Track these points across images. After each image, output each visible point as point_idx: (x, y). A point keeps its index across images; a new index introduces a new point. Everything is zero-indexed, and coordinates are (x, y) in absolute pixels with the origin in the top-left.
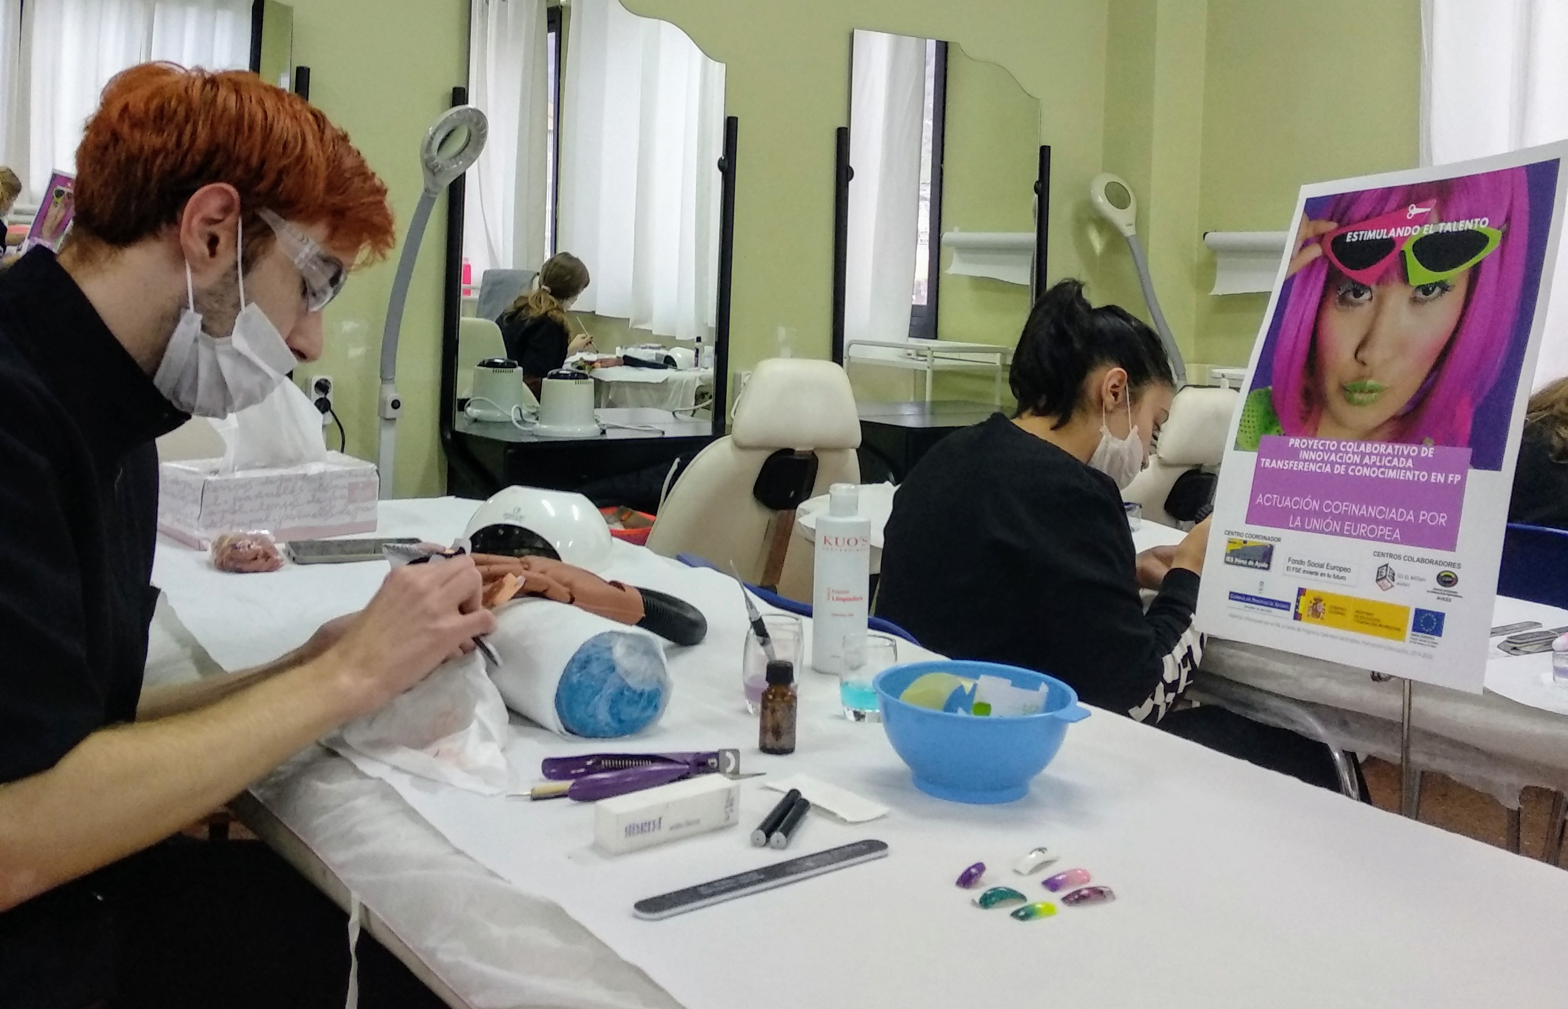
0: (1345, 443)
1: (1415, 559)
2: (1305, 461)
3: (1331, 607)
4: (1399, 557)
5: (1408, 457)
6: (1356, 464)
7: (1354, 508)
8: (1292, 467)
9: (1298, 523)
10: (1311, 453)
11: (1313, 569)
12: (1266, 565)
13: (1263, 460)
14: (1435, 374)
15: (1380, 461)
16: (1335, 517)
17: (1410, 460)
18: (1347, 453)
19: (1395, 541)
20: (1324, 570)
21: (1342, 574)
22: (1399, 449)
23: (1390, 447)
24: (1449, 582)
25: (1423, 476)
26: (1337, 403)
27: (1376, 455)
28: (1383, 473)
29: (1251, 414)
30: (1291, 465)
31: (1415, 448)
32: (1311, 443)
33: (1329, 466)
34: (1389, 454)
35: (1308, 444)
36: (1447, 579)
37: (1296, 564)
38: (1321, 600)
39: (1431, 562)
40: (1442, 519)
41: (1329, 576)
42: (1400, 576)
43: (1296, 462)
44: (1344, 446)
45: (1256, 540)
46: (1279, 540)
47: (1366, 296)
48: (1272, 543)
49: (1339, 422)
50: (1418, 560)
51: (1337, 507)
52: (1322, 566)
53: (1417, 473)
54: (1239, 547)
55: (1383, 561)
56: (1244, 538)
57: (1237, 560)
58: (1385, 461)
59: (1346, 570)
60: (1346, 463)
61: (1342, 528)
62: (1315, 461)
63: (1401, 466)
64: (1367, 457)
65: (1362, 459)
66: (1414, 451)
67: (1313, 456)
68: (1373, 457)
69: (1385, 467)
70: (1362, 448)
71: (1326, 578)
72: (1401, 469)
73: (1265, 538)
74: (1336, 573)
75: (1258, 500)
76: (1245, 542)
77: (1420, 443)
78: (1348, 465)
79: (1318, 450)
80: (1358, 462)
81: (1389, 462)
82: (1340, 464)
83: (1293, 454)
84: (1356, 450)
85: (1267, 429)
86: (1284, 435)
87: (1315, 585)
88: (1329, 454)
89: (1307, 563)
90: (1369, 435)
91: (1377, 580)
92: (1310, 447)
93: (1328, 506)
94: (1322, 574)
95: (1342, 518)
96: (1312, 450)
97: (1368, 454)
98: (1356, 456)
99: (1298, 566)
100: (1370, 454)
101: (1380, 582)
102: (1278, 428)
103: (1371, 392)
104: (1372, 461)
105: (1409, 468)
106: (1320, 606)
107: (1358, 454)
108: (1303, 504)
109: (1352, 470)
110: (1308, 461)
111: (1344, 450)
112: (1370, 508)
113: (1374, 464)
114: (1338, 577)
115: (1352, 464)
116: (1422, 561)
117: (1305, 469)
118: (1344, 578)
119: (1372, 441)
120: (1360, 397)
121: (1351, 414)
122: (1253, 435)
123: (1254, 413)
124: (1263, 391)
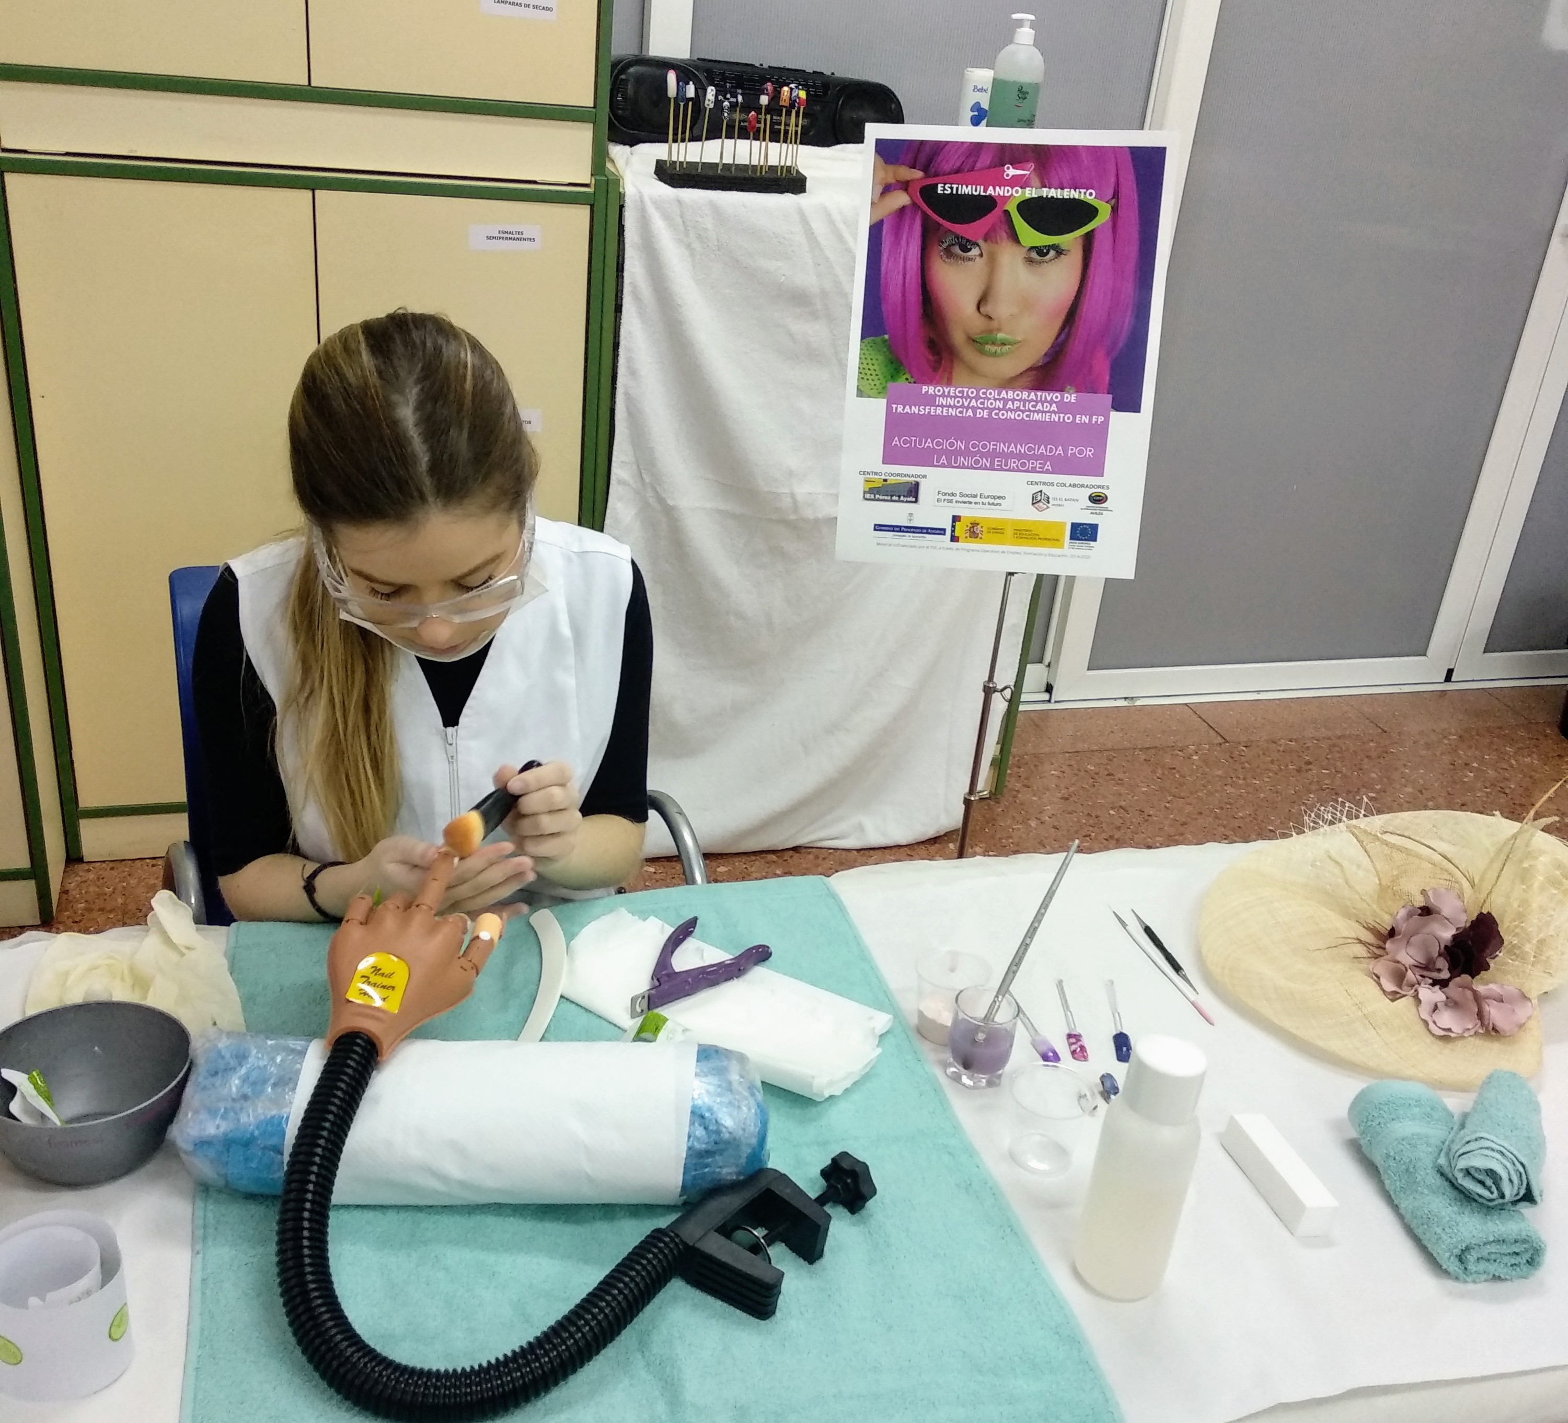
1: (1067, 485)
2: (942, 406)
3: (988, 528)
4: (1052, 484)
5: (1051, 402)
6: (999, 409)
7: (1002, 447)
8: (929, 413)
9: (943, 460)
10: (949, 399)
11: (967, 499)
12: (914, 499)
13: (894, 406)
14: (1067, 328)
15: (1024, 406)
16: (983, 455)
17: (1054, 405)
18: (990, 399)
19: (1047, 472)
20: (978, 499)
21: (997, 501)
22: (1041, 396)
23: (1033, 394)
24: (1099, 500)
25: (1068, 418)
26: (968, 353)
27: (1019, 400)
28: (1028, 416)
29: (869, 362)
30: (927, 411)
31: (1058, 394)
32: (947, 390)
33: (970, 410)
34: (1032, 400)
36: (1098, 498)
37: (948, 497)
38: (978, 524)
39: (1082, 486)
40: (1089, 452)
41: (983, 503)
42: (1055, 499)
43: (932, 408)
44: (984, 393)
45: (898, 478)
46: (925, 476)
47: (975, 251)
48: (918, 480)
49: (972, 370)
50: (1070, 485)
51: (984, 446)
52: (975, 496)
53: (1062, 415)
54: (880, 485)
55: (1037, 488)
56: (884, 477)
57: (877, 496)
58: (1029, 406)
59: (999, 498)
60: (987, 408)
61: (992, 463)
62: (954, 407)
63: (1045, 409)
64: (1010, 403)
65: (1005, 405)
66: (1057, 397)
67: (951, 402)
68: (1016, 402)
69: (1029, 411)
71: (981, 506)
72: (1046, 412)
73: (908, 476)
74: (991, 501)
75: (894, 443)
76: (885, 480)
77: (1061, 390)
78: (991, 410)
79: (956, 397)
80: (1001, 406)
81: (1033, 406)
82: (983, 409)
83: (930, 400)
84: (996, 397)
85: (893, 377)
86: (915, 383)
87: (967, 512)
88: (969, 400)
89: (958, 495)
90: (1010, 383)
91: (1033, 504)
92: (946, 394)
93: (974, 446)
94: (976, 503)
95: (993, 455)
96: (949, 396)
97: (1010, 400)
98: (998, 402)
99: (950, 498)
100: (1013, 400)
101: (1036, 505)
102: (907, 376)
103: (1003, 344)
104: (1015, 406)
105: (1054, 412)
106: (978, 529)
107: (999, 400)
108: (946, 444)
109: (996, 414)
110: (946, 406)
111: (984, 396)
112: (1019, 446)
113: (1018, 409)
114: (993, 504)
115: (995, 409)
116: (1075, 485)
117: (945, 414)
118: (999, 504)
119: (1013, 389)
120: (993, 349)
121: (986, 364)
122: (878, 383)
123: (874, 361)
124: (878, 339)
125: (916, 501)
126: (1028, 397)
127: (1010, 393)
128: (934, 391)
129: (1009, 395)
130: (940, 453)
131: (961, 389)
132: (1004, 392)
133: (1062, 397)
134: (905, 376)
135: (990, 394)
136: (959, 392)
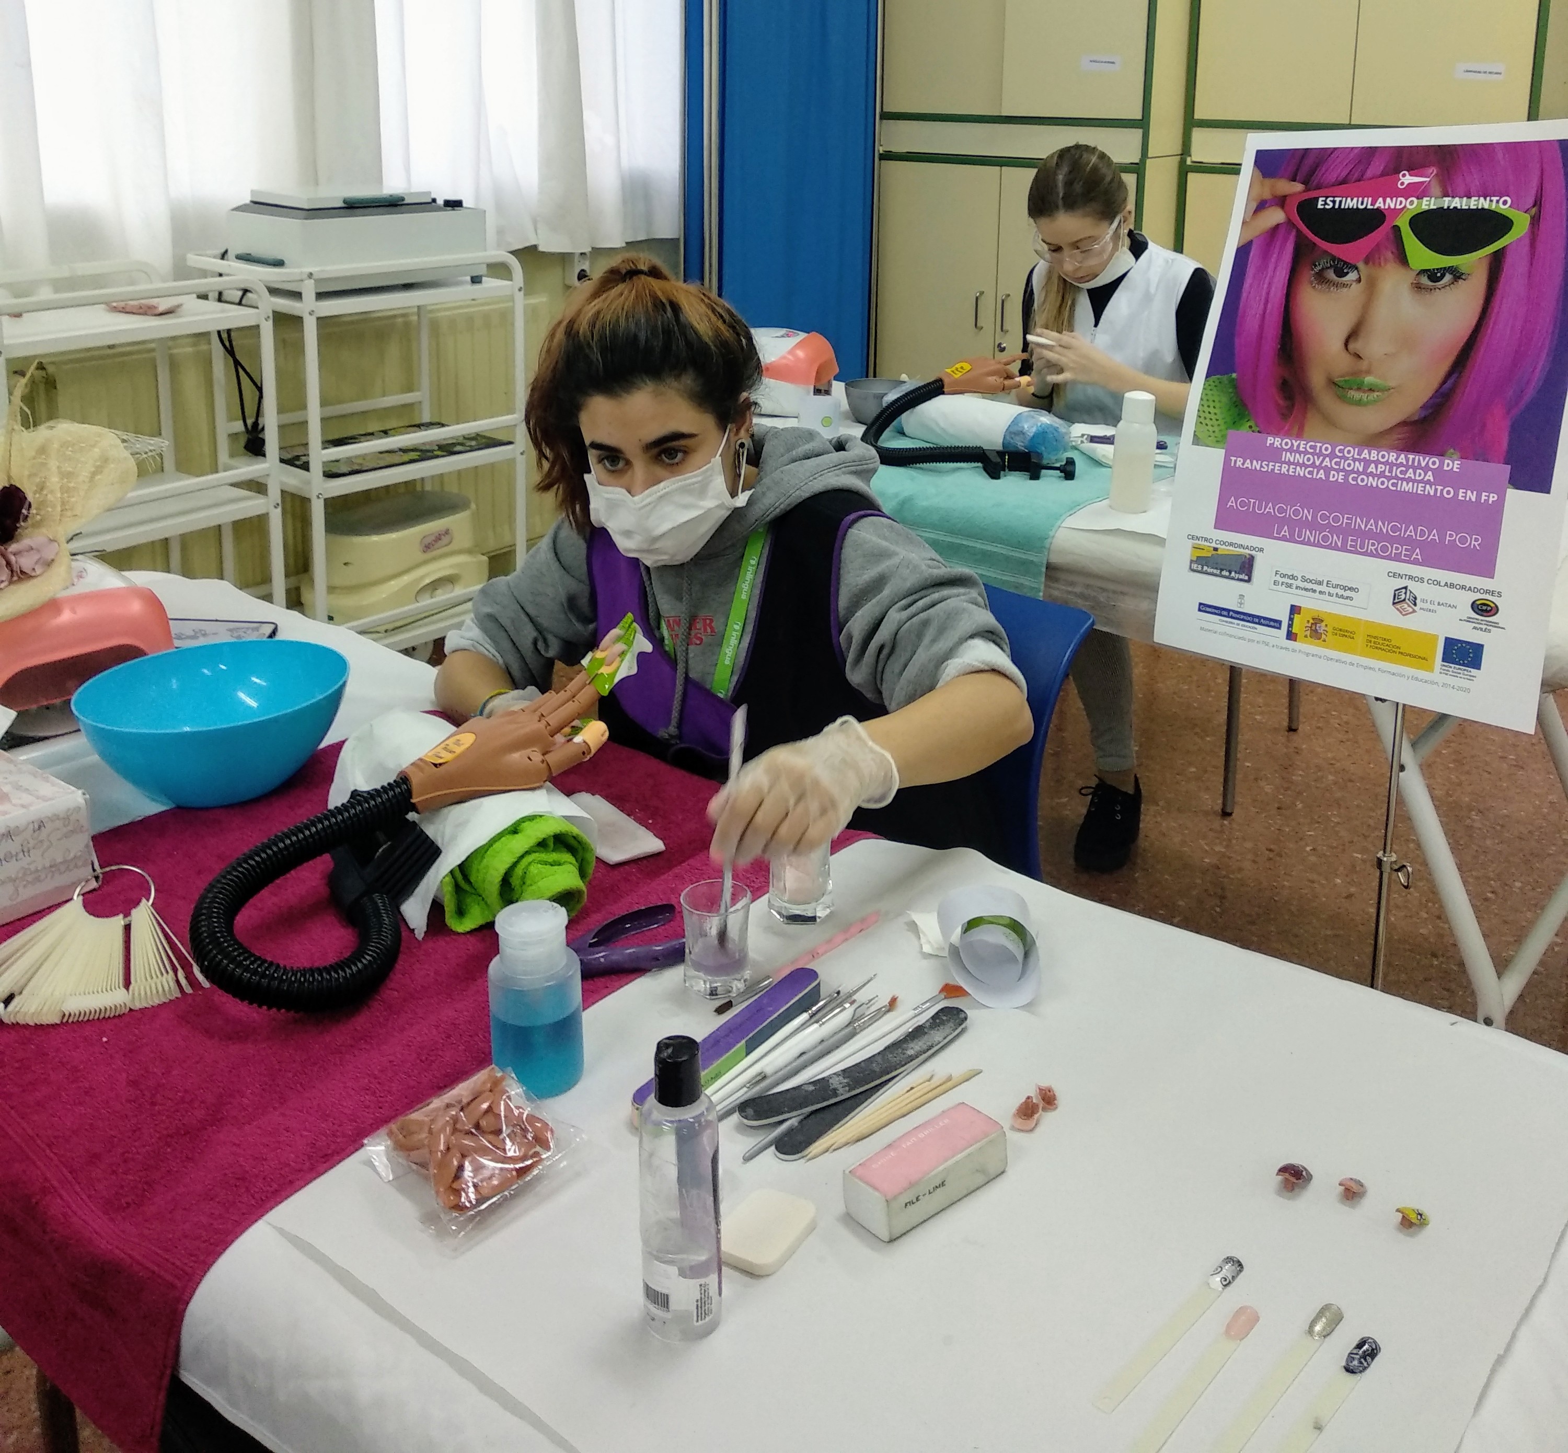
0: (1342, 447)
1: (1442, 584)
2: (1289, 463)
3: (1334, 629)
4: (1422, 580)
5: (1426, 469)
6: (1358, 472)
7: (1360, 523)
8: (1273, 470)
9: (1285, 532)
10: (1297, 455)
11: (1309, 586)
12: (1246, 578)
13: (1233, 459)
14: (1455, 376)
15: (1390, 471)
16: (1333, 530)
17: (1430, 473)
18: (1347, 459)
19: (1416, 562)
20: (1323, 588)
21: (1348, 593)
22: (1414, 459)
23: (1403, 456)
24: (1486, 611)
25: (1448, 492)
26: (1326, 399)
27: (1385, 464)
28: (1393, 485)
29: (1212, 404)
30: (1271, 467)
32: (1296, 444)
33: (1322, 471)
34: (1401, 465)
35: (1292, 444)
36: (1484, 608)
37: (1286, 579)
38: (1322, 621)
39: (1463, 587)
40: (1474, 542)
41: (1330, 594)
42: (1423, 601)
43: (1277, 465)
44: (1340, 451)
45: (1231, 548)
46: (1261, 550)
47: (1352, 276)
48: (1253, 553)
49: (1330, 422)
50: (1446, 584)
51: (1336, 519)
52: (1320, 583)
53: (1439, 488)
54: (1209, 555)
55: (1401, 583)
56: (1214, 545)
57: (1205, 568)
58: (1397, 472)
59: (1352, 589)
60: (1344, 470)
61: (1345, 542)
62: (1303, 465)
63: (1417, 478)
64: (1373, 465)
65: (1366, 467)
66: (1434, 464)
67: (1300, 458)
68: (1380, 466)
69: (1396, 477)
70: (1365, 454)
71: (1327, 597)
72: (1419, 482)
73: (1241, 546)
74: (1341, 592)
75: (1230, 504)
76: (1216, 549)
77: (1441, 454)
78: (1348, 473)
79: (1306, 453)
80: (1361, 469)
81: (1401, 472)
82: (1338, 471)
83: (1275, 455)
84: (1356, 456)
85: (1235, 423)
86: (1259, 432)
87: (1310, 603)
88: (1321, 458)
89: (1300, 578)
90: (1373, 440)
91: (1394, 603)
92: (1295, 448)
93: (1324, 517)
94: (1320, 592)
95: (1345, 532)
96: (1298, 451)
97: (1373, 462)
98: (1357, 463)
99: (1289, 581)
100: (1377, 463)
101: (1398, 606)
102: (1251, 423)
103: (1372, 390)
104: (1379, 470)
105: (1428, 482)
106: (1321, 628)
107: (1360, 461)
108: (1290, 512)
109: (1353, 479)
110: (1293, 464)
111: (1341, 455)
112: (1380, 523)
113: (1382, 474)
114: (1342, 597)
115: (1353, 471)
116: (1452, 586)
117: (1291, 473)
118: (1351, 599)
119: (1378, 448)
120: (1357, 395)
121: (1348, 415)
122: (1216, 429)
123: (1217, 405)
124: (1225, 378)
125: (1249, 581)
126: (1396, 459)
127: (1374, 453)
128: (1281, 444)
129: (1372, 455)
130: (1283, 521)
131: (1313, 444)
132: (1366, 451)
133: (1442, 464)
134: (1249, 424)
135: (1349, 452)
136: (1311, 447)
